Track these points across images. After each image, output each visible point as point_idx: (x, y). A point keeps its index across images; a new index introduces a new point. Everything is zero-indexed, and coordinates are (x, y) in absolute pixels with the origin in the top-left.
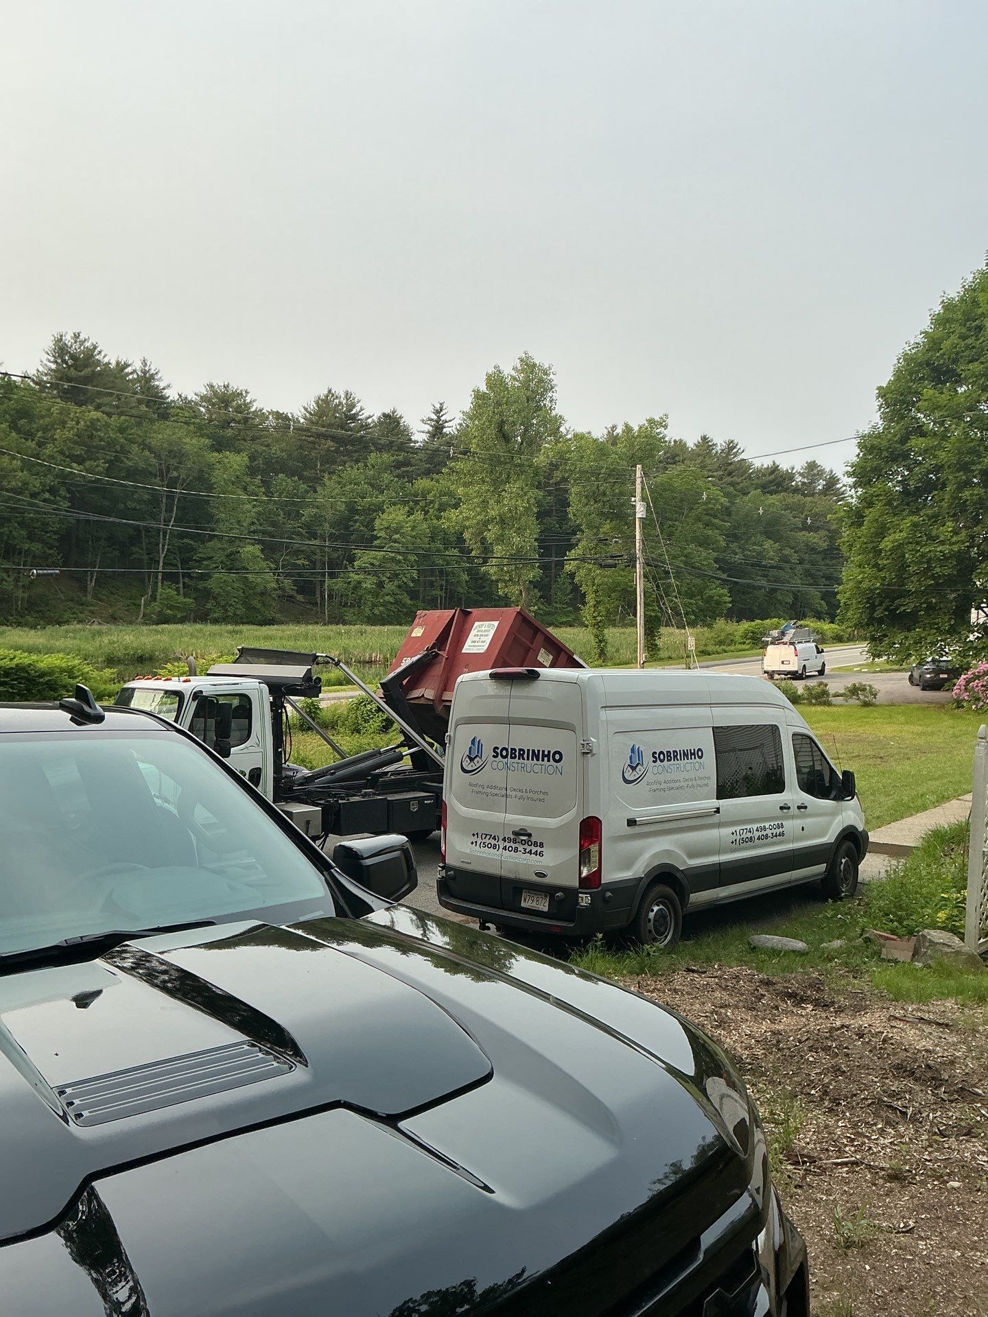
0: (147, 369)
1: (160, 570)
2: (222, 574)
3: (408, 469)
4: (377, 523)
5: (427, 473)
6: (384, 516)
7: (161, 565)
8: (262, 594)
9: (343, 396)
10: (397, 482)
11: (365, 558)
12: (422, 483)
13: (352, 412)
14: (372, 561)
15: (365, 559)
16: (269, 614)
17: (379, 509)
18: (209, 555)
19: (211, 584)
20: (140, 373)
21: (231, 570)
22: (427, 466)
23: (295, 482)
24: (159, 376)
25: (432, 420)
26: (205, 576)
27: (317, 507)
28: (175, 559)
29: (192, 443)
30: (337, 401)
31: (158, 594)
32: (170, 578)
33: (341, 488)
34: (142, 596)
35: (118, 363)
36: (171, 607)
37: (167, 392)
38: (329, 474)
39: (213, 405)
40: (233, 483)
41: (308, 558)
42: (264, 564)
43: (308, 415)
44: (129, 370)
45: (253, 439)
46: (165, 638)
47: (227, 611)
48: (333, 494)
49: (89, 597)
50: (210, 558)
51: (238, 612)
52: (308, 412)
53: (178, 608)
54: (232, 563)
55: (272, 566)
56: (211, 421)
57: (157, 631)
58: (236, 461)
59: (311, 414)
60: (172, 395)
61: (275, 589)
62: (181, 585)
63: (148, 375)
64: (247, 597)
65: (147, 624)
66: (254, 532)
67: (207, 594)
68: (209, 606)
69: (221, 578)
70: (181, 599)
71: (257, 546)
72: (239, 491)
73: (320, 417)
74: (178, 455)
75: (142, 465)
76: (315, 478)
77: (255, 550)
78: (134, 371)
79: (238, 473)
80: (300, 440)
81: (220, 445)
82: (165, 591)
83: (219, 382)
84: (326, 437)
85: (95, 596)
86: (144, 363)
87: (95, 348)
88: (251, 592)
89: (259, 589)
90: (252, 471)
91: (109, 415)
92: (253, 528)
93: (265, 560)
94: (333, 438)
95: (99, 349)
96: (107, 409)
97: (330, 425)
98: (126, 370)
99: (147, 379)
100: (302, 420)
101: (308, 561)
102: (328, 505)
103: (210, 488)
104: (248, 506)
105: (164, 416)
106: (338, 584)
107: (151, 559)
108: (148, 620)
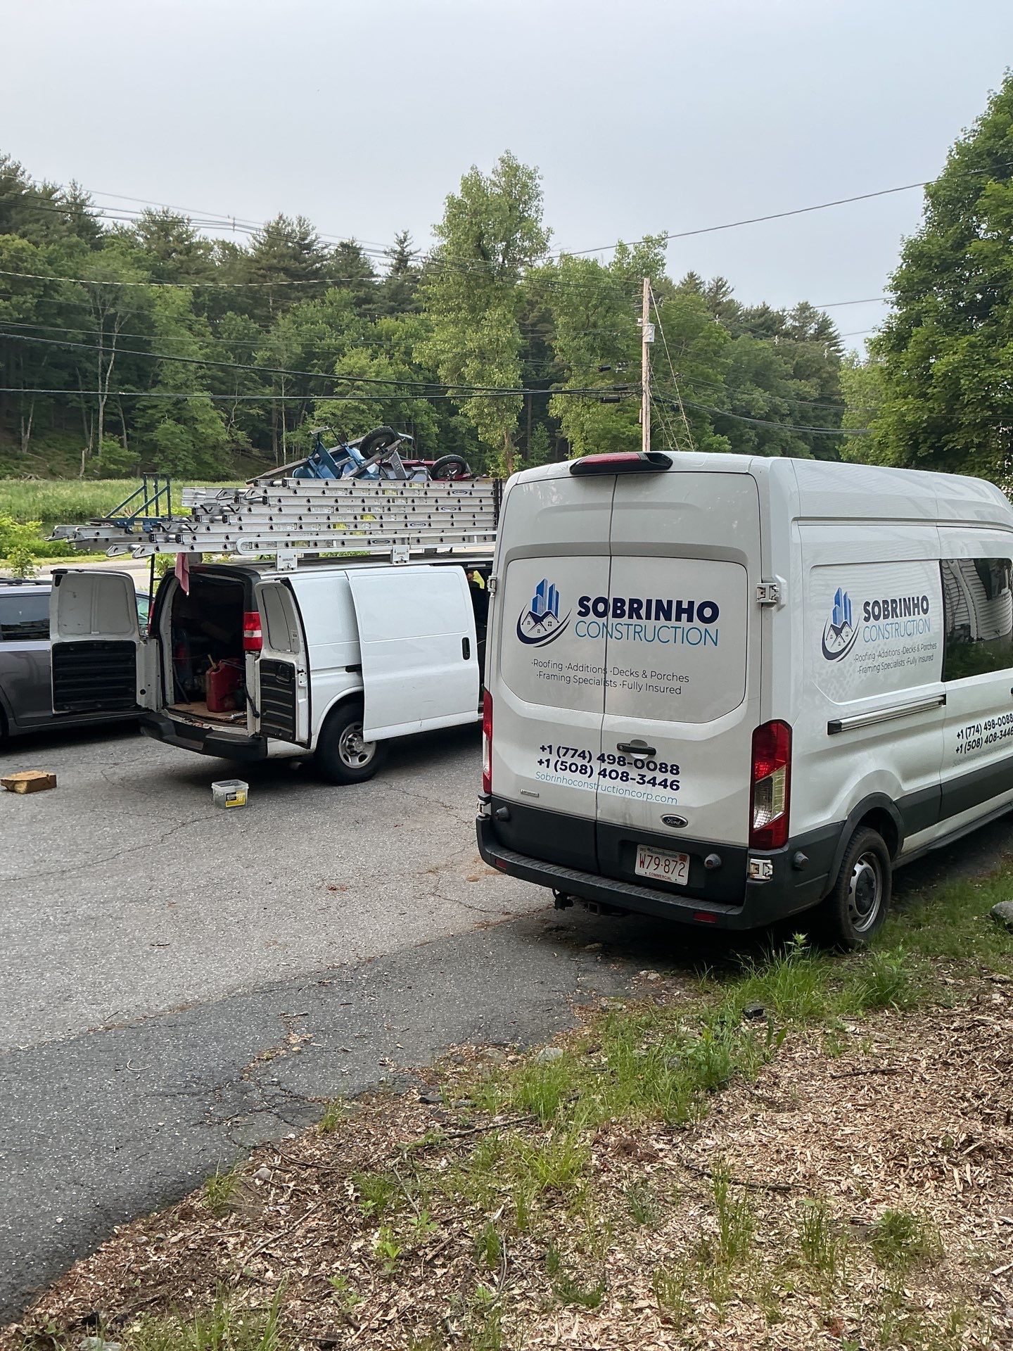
0: (77, 193)
1: (101, 419)
2: (169, 424)
3: (370, 306)
4: (338, 367)
5: (391, 311)
6: (345, 360)
7: (101, 414)
8: (214, 447)
9: (296, 222)
10: (358, 321)
11: (326, 406)
12: (387, 323)
13: (306, 242)
14: (333, 411)
15: (326, 408)
16: (223, 469)
17: (340, 351)
18: (154, 403)
19: (157, 435)
20: (69, 199)
21: (178, 421)
22: (392, 303)
23: (245, 321)
24: (91, 201)
25: (395, 252)
26: (150, 427)
27: (271, 349)
28: (116, 407)
29: (130, 278)
30: (289, 229)
31: (100, 447)
32: (113, 427)
33: (297, 327)
34: (83, 449)
35: (45, 188)
36: (115, 462)
37: (100, 221)
38: (283, 312)
39: (152, 234)
40: (177, 321)
41: (262, 407)
42: (214, 414)
43: (257, 244)
44: (57, 195)
45: (198, 272)
46: (108, 494)
47: (176, 465)
48: (288, 335)
49: (25, 451)
50: (155, 407)
51: (189, 467)
52: (257, 241)
53: (123, 463)
54: (180, 414)
55: (224, 415)
56: (149, 251)
57: (98, 487)
58: (179, 294)
59: (260, 243)
60: (106, 224)
61: (228, 442)
62: (125, 437)
63: (78, 201)
64: (197, 451)
65: (88, 479)
66: (202, 377)
67: (152, 448)
68: (156, 460)
69: (168, 429)
70: (126, 452)
71: (206, 393)
72: (184, 331)
73: (271, 247)
74: (117, 293)
75: (74, 300)
76: (268, 317)
77: (205, 397)
78: (64, 196)
79: (181, 310)
80: (249, 273)
81: (160, 276)
82: (107, 443)
83: (157, 209)
84: (278, 270)
85: (31, 450)
86: (74, 186)
87: (18, 168)
88: (201, 445)
89: (211, 442)
90: (197, 308)
91: (36, 244)
92: (201, 372)
93: (215, 408)
94: (286, 270)
95: (21, 169)
96: (34, 237)
97: (282, 256)
98: (54, 196)
99: (77, 205)
100: (251, 251)
101: (265, 410)
102: (283, 348)
103: (151, 326)
104: (195, 347)
105: (97, 246)
106: (297, 437)
107: (90, 408)
108: (90, 475)
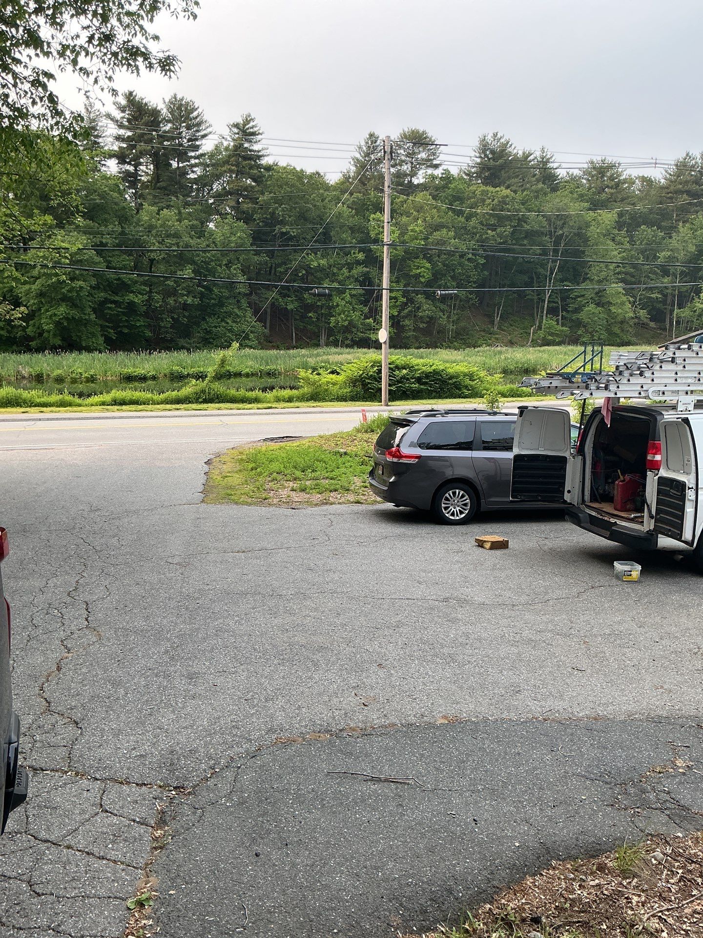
0: (545, 154)
1: (546, 306)
2: (592, 307)
7: (546, 302)
8: (622, 322)
9: (699, 157)
16: (625, 338)
18: (582, 294)
19: (583, 316)
20: (539, 159)
21: (598, 305)
23: (654, 231)
24: (553, 159)
26: (578, 310)
27: (671, 250)
28: (557, 297)
29: (575, 208)
30: (693, 162)
31: (543, 325)
32: (553, 311)
33: (693, 233)
34: (532, 326)
35: (524, 153)
36: (552, 334)
37: (558, 171)
38: (683, 222)
39: (593, 176)
40: (604, 236)
41: (661, 292)
42: (624, 298)
43: (668, 176)
44: (531, 157)
45: (622, 200)
46: (545, 356)
47: (593, 336)
48: (686, 238)
49: (495, 329)
50: (583, 296)
51: (602, 337)
52: (668, 173)
53: (557, 335)
54: (601, 300)
55: (631, 299)
56: (590, 188)
57: (540, 351)
58: (608, 217)
59: (670, 175)
60: (562, 173)
61: (633, 318)
62: (560, 317)
63: (545, 160)
64: (609, 325)
65: (534, 347)
66: (618, 273)
67: (579, 324)
68: (580, 332)
69: (590, 311)
70: (559, 327)
71: (620, 284)
72: (609, 242)
73: (679, 176)
74: (564, 219)
75: (536, 227)
76: (671, 227)
77: (619, 287)
78: (536, 158)
79: (609, 227)
80: (661, 196)
81: (595, 205)
82: (548, 322)
83: (597, 159)
84: (681, 192)
85: (500, 328)
86: (543, 150)
87: (508, 143)
88: (612, 321)
89: (619, 319)
90: (619, 225)
91: (515, 192)
92: (618, 270)
93: (625, 295)
94: (688, 193)
95: (510, 143)
96: (514, 188)
97: (687, 182)
98: (530, 158)
99: (544, 163)
100: (663, 181)
101: (662, 294)
102: (681, 248)
103: (587, 240)
104: (615, 253)
105: (554, 189)
106: (685, 313)
107: (539, 299)
108: (535, 344)
